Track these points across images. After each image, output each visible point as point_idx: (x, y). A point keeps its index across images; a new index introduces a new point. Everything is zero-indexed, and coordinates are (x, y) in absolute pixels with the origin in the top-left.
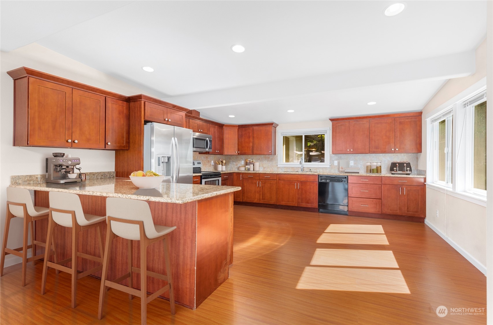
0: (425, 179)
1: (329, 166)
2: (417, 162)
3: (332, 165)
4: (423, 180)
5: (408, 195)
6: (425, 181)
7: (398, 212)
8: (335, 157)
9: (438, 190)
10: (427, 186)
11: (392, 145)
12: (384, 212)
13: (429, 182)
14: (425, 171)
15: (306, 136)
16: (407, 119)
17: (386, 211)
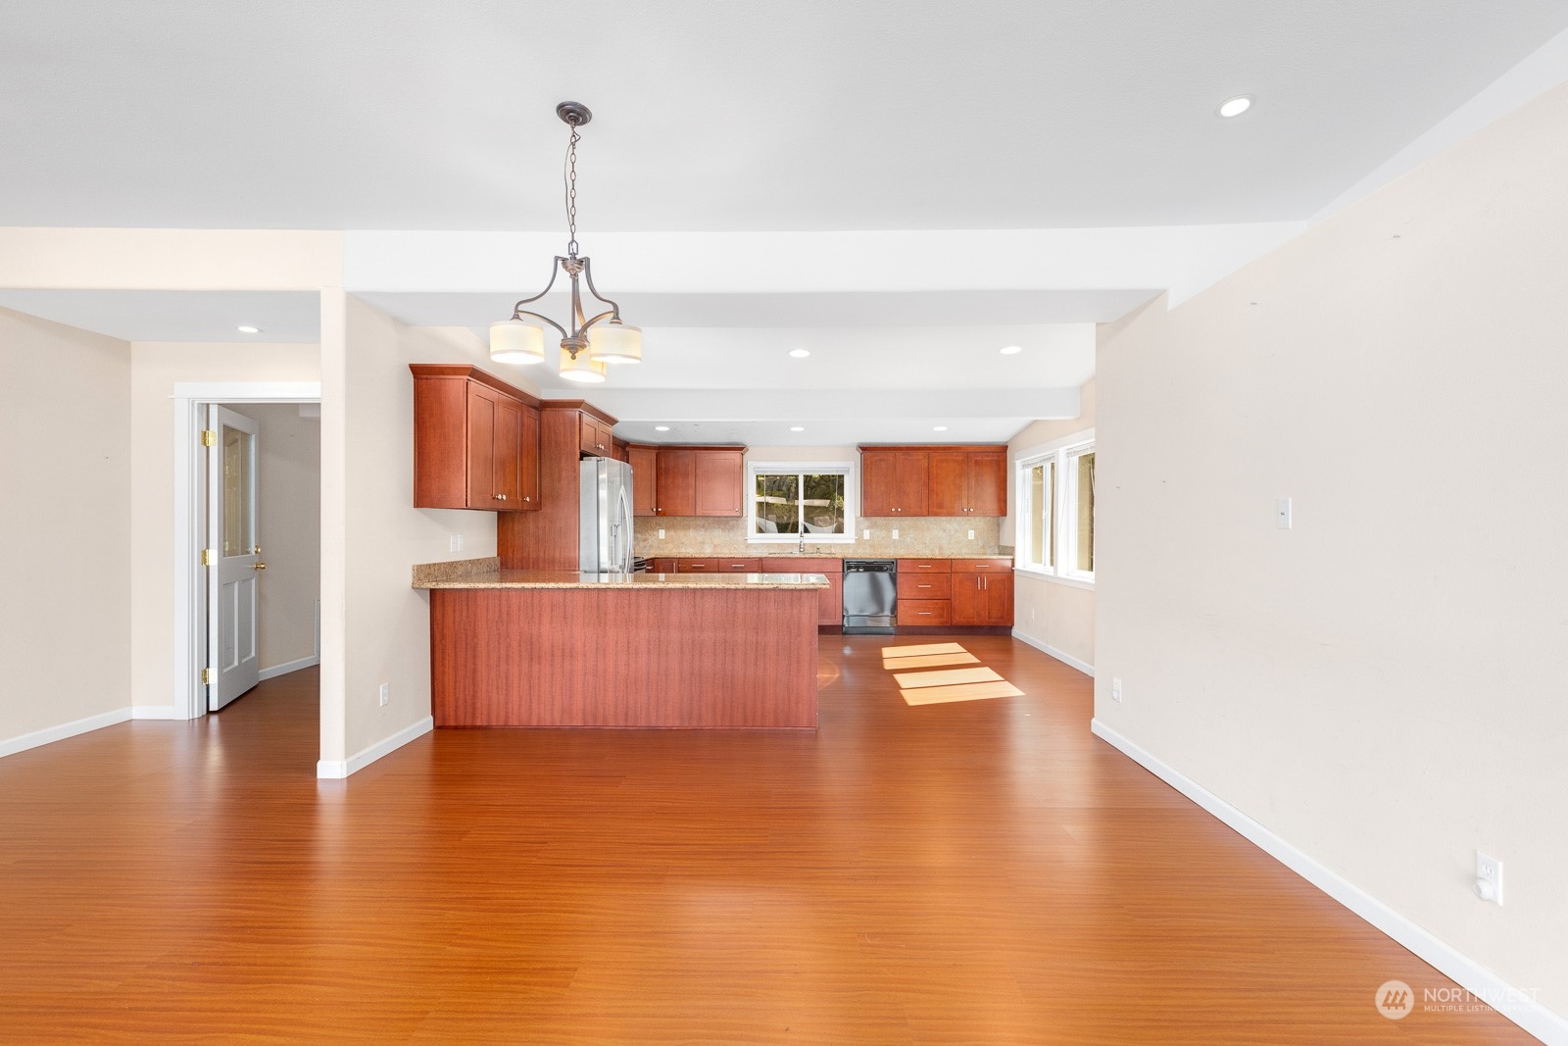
0: (1013, 560)
1: (853, 542)
2: (999, 532)
3: (859, 540)
4: (1009, 564)
5: (989, 588)
6: (1013, 565)
7: (976, 621)
8: (865, 522)
9: (1033, 576)
10: (1015, 573)
11: (965, 501)
12: (954, 622)
13: (1018, 566)
14: (1013, 549)
15: (806, 477)
16: (987, 456)
17: (958, 620)
